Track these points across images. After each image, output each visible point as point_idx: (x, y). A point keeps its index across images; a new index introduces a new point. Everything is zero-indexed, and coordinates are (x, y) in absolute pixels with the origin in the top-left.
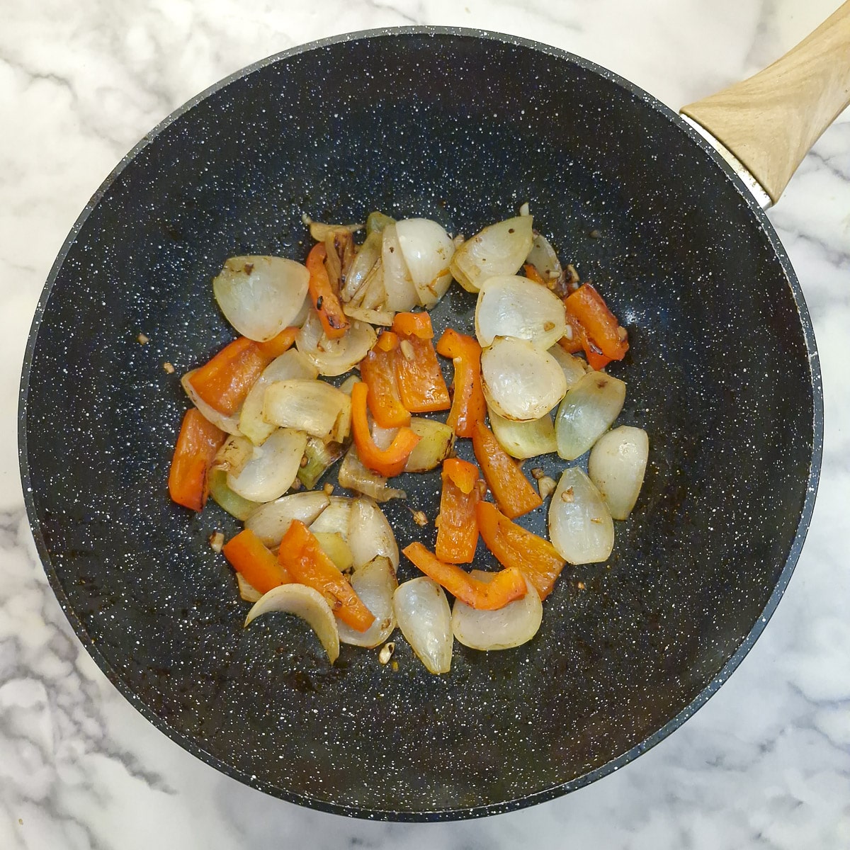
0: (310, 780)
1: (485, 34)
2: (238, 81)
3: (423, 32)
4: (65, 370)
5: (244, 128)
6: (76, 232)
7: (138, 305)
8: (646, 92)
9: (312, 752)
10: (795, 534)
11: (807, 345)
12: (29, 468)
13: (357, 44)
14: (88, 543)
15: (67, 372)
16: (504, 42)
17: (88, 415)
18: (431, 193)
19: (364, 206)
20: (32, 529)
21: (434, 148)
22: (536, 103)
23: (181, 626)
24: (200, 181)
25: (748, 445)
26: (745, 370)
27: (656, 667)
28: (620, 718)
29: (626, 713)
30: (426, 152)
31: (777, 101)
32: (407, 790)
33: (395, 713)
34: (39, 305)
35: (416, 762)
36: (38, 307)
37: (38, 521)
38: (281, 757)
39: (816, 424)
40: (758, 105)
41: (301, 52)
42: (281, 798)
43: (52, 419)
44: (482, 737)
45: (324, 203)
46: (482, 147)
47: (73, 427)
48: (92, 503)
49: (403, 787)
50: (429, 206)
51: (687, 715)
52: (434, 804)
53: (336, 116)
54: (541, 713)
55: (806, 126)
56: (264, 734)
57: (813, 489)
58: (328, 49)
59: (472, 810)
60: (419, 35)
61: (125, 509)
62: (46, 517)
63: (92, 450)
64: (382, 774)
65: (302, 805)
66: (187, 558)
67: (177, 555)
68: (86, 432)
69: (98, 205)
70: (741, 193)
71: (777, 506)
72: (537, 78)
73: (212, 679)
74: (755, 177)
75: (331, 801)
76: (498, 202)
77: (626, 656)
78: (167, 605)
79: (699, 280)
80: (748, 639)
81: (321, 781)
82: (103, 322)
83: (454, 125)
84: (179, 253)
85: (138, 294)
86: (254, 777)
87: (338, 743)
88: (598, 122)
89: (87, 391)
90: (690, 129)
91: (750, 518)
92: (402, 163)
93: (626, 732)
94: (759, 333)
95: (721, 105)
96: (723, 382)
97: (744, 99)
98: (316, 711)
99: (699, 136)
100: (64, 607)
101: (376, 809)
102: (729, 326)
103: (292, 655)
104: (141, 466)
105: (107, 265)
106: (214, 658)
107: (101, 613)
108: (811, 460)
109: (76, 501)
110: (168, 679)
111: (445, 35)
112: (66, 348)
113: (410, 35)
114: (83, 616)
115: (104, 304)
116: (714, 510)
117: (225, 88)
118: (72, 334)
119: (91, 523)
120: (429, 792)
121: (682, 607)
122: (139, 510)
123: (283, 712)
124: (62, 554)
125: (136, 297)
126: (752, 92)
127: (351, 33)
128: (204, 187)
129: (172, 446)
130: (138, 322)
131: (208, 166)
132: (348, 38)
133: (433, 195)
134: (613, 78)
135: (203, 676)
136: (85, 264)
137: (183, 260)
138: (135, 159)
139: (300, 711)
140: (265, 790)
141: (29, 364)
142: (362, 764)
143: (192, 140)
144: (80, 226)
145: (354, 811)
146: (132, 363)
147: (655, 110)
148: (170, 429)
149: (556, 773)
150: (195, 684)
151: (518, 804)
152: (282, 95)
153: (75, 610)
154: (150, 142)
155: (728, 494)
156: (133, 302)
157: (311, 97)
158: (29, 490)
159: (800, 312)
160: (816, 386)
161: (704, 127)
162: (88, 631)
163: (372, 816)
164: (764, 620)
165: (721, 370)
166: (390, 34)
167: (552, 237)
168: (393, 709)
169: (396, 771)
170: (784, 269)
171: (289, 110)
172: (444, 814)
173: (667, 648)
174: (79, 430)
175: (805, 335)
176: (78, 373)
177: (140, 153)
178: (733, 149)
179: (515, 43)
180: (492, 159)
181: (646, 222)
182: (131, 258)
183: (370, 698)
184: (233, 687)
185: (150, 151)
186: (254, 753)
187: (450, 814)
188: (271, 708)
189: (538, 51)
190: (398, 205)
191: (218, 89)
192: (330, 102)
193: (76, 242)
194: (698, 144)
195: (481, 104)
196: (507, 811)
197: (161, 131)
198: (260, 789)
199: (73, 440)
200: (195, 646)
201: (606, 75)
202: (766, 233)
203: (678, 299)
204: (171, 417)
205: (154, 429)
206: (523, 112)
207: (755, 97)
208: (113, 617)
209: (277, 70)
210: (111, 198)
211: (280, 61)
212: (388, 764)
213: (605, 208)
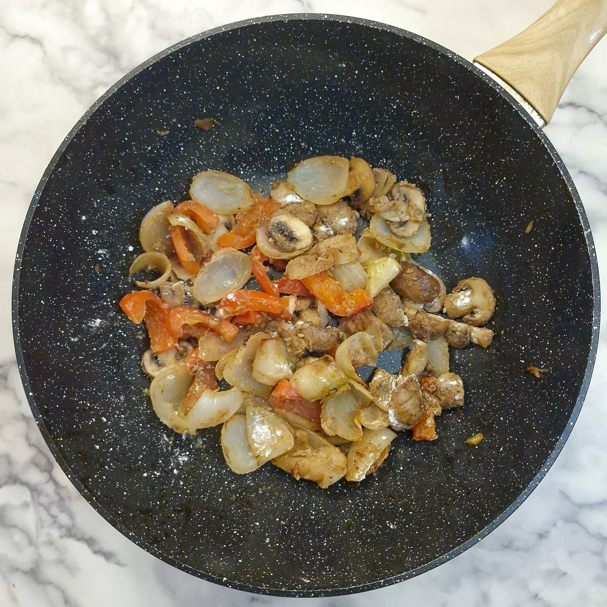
0: (264, 575)
1: (326, 17)
2: (144, 70)
3: (279, 20)
4: (42, 302)
5: (151, 104)
6: (37, 198)
7: (88, 246)
8: (449, 50)
9: (261, 554)
10: (587, 361)
11: (583, 225)
12: (28, 378)
13: (231, 33)
14: (78, 426)
15: (44, 303)
16: (340, 22)
17: (63, 332)
18: (292, 138)
19: (244, 153)
20: (37, 422)
21: (292, 105)
22: (366, 64)
23: (153, 476)
24: (123, 147)
25: (543, 300)
26: (536, 246)
27: (496, 463)
28: (475, 503)
29: (479, 499)
30: (286, 108)
31: (544, 48)
32: (333, 573)
33: (313, 517)
34: (18, 256)
35: (335, 550)
36: (16, 258)
37: (41, 416)
38: (240, 561)
39: (594, 281)
40: (531, 52)
41: (189, 44)
42: (246, 591)
43: (38, 339)
44: (378, 527)
45: (215, 154)
46: (328, 100)
47: (54, 343)
48: (75, 396)
49: (330, 570)
50: (292, 148)
51: (525, 496)
52: (355, 580)
53: (218, 88)
54: (417, 504)
55: (566, 65)
56: (225, 546)
57: (597, 328)
58: (209, 39)
59: (382, 581)
60: (276, 22)
61: (100, 397)
62: (45, 412)
63: (70, 357)
64: (313, 562)
65: (262, 594)
66: (149, 426)
67: (141, 425)
68: (64, 345)
69: (51, 175)
70: (525, 119)
71: (571, 342)
72: (366, 46)
73: (181, 511)
74: (532, 106)
75: (282, 589)
76: (343, 140)
77: (473, 457)
78: (140, 463)
79: (496, 183)
80: (561, 438)
81: (272, 574)
82: (64, 262)
83: (305, 86)
84: (113, 204)
85: (87, 238)
86: (225, 579)
87: (277, 544)
88: (413, 74)
89: (60, 315)
90: (484, 74)
91: (551, 352)
92: (270, 118)
93: (483, 512)
94: (545, 218)
95: (503, 54)
96: (520, 256)
97: (520, 48)
98: (258, 524)
99: (490, 79)
100: (69, 476)
101: (315, 589)
102: (522, 215)
103: (234, 485)
104: (106, 364)
105: (62, 219)
106: (180, 495)
107: (96, 476)
108: (593, 307)
109: (64, 396)
110: (151, 516)
111: (296, 20)
112: (41, 285)
113: (270, 22)
114: (84, 480)
115: (64, 248)
116: (523, 348)
117: (135, 77)
118: (44, 274)
119: (78, 411)
120: (349, 571)
121: (508, 419)
122: (109, 396)
123: (235, 527)
124: (62, 437)
125: (85, 240)
126: (526, 43)
127: (225, 25)
128: (126, 152)
129: (126, 346)
130: (89, 259)
131: (127, 136)
132: (224, 29)
133: (294, 139)
134: (424, 41)
135: (175, 511)
136: (47, 221)
137: (116, 208)
138: (74, 138)
139: (247, 525)
140: (235, 587)
141: (16, 302)
142: (297, 557)
143: (114, 118)
144: (39, 193)
145: (299, 593)
146: (89, 289)
147: (457, 62)
148: (123, 334)
149: (437, 548)
150: (170, 517)
151: (414, 573)
152: (177, 77)
153: (77, 477)
154: (84, 124)
155: (532, 336)
156: (84, 244)
157: (198, 76)
158: (31, 394)
159: (575, 202)
160: (591, 254)
161: (493, 72)
162: (90, 491)
163: (313, 595)
164: (572, 424)
165: (518, 247)
166: (254, 23)
167: (385, 162)
168: (312, 515)
169: (323, 560)
170: (561, 171)
171: (183, 88)
172: (363, 587)
173: (502, 449)
174: (59, 344)
175: (581, 218)
176: (52, 302)
177: (77, 133)
178: (516, 87)
179: (349, 21)
180: (335, 109)
181: (453, 144)
182: (79, 211)
183: (294, 509)
184: (197, 515)
185: (84, 130)
186: (222, 561)
187: (368, 586)
188: (226, 526)
189: (366, 26)
190: (269, 149)
191: (130, 78)
192: (213, 79)
193: (39, 205)
194: (490, 85)
195: (325, 69)
196: (408, 579)
197: (91, 114)
198: (230, 587)
199: (55, 352)
200: (165, 489)
201: (419, 40)
202: (546, 146)
203: (482, 198)
204: (123, 325)
205: (111, 335)
206: (357, 72)
207: (527, 46)
208: (104, 477)
209: (173, 59)
210: (60, 169)
211: (175, 52)
212: (316, 555)
213: (422, 137)
